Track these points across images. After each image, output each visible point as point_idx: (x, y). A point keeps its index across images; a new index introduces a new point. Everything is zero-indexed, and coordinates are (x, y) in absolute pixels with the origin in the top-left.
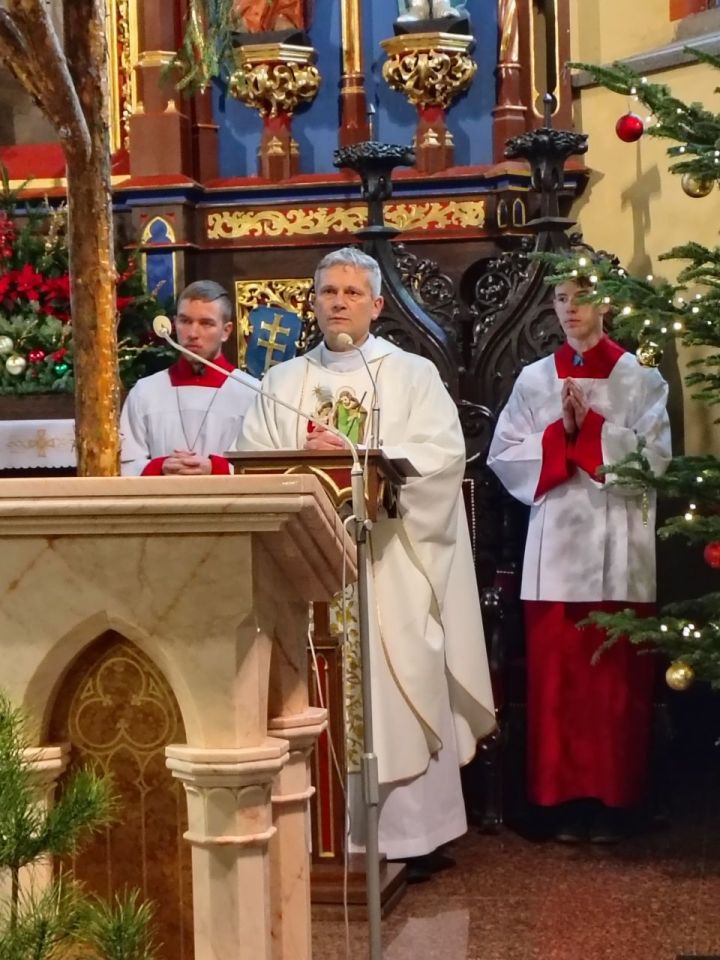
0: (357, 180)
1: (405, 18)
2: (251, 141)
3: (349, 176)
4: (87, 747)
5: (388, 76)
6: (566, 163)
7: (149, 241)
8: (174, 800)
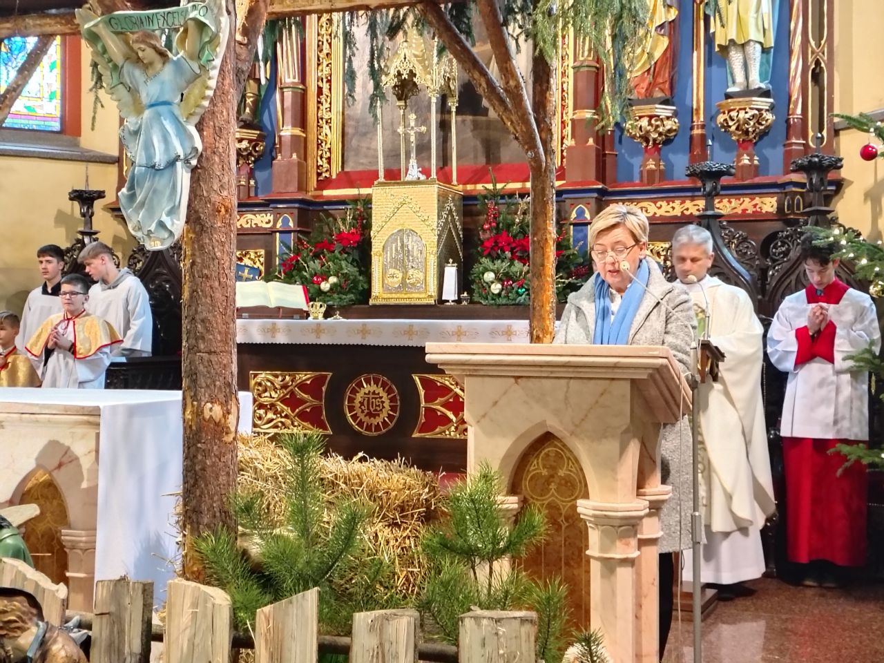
0: (699, 184)
1: (731, 89)
2: (636, 162)
3: (694, 182)
4: (533, 498)
5: (720, 123)
6: (829, 175)
7: (575, 219)
8: (581, 532)
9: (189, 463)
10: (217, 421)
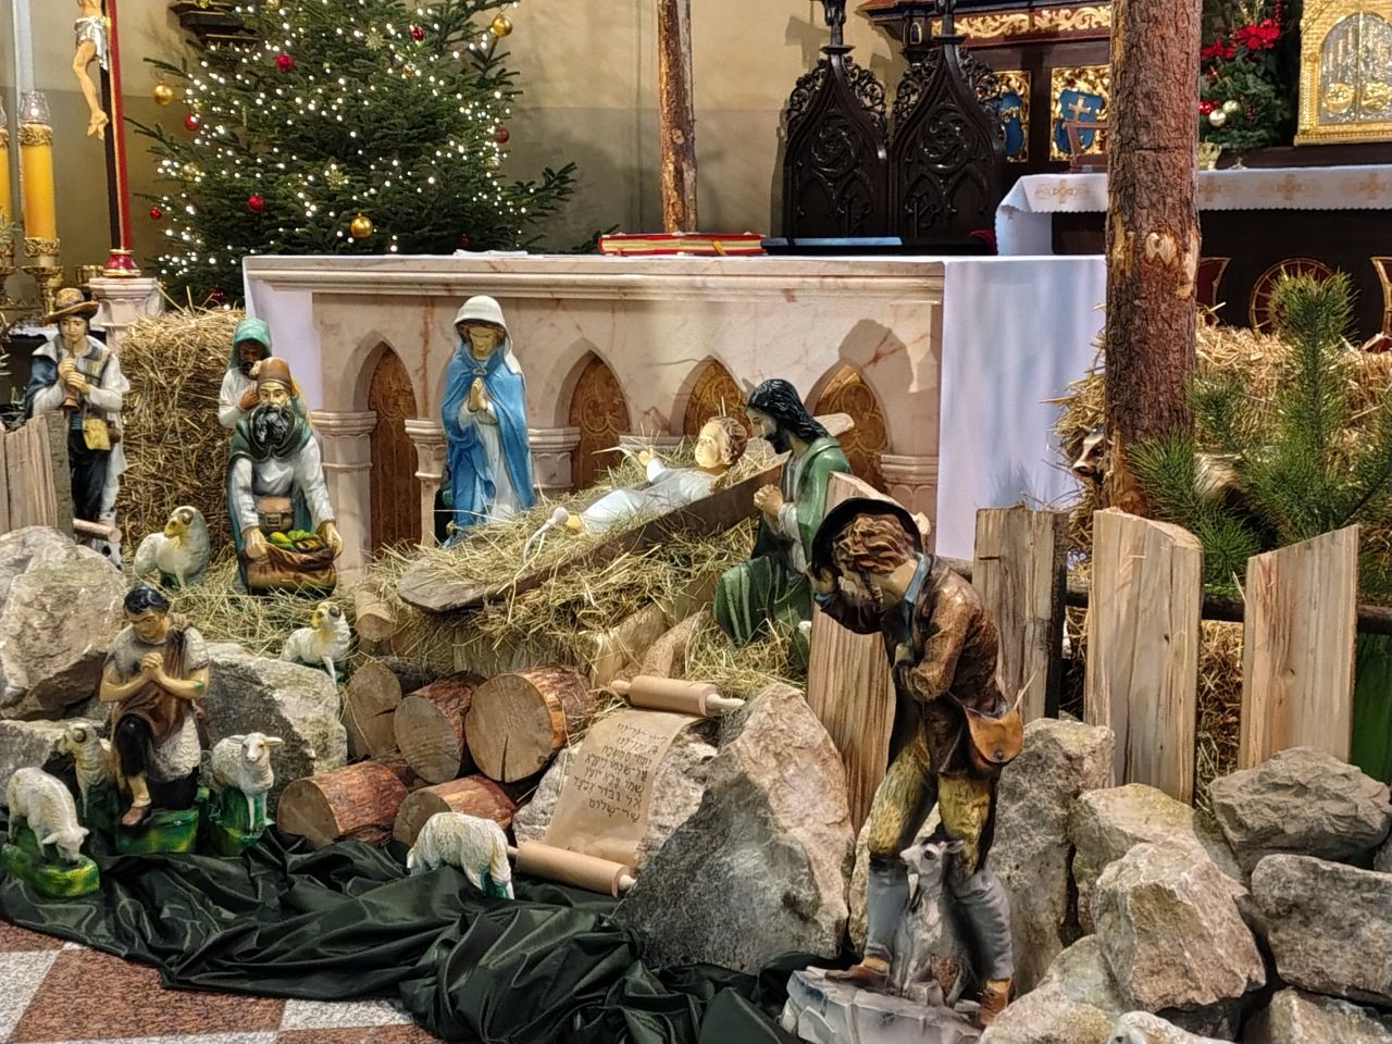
9: (1120, 331)
10: (1168, 262)
